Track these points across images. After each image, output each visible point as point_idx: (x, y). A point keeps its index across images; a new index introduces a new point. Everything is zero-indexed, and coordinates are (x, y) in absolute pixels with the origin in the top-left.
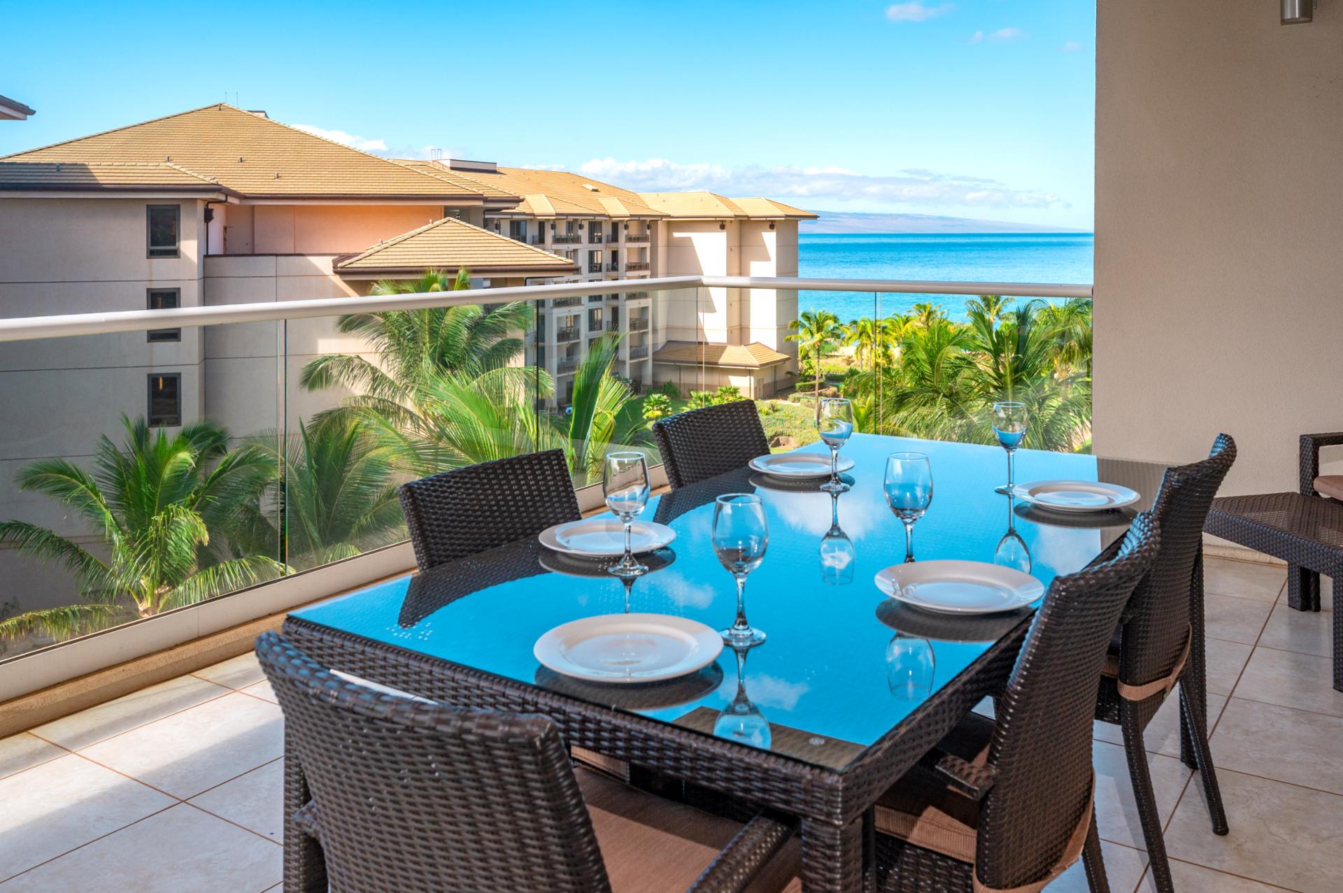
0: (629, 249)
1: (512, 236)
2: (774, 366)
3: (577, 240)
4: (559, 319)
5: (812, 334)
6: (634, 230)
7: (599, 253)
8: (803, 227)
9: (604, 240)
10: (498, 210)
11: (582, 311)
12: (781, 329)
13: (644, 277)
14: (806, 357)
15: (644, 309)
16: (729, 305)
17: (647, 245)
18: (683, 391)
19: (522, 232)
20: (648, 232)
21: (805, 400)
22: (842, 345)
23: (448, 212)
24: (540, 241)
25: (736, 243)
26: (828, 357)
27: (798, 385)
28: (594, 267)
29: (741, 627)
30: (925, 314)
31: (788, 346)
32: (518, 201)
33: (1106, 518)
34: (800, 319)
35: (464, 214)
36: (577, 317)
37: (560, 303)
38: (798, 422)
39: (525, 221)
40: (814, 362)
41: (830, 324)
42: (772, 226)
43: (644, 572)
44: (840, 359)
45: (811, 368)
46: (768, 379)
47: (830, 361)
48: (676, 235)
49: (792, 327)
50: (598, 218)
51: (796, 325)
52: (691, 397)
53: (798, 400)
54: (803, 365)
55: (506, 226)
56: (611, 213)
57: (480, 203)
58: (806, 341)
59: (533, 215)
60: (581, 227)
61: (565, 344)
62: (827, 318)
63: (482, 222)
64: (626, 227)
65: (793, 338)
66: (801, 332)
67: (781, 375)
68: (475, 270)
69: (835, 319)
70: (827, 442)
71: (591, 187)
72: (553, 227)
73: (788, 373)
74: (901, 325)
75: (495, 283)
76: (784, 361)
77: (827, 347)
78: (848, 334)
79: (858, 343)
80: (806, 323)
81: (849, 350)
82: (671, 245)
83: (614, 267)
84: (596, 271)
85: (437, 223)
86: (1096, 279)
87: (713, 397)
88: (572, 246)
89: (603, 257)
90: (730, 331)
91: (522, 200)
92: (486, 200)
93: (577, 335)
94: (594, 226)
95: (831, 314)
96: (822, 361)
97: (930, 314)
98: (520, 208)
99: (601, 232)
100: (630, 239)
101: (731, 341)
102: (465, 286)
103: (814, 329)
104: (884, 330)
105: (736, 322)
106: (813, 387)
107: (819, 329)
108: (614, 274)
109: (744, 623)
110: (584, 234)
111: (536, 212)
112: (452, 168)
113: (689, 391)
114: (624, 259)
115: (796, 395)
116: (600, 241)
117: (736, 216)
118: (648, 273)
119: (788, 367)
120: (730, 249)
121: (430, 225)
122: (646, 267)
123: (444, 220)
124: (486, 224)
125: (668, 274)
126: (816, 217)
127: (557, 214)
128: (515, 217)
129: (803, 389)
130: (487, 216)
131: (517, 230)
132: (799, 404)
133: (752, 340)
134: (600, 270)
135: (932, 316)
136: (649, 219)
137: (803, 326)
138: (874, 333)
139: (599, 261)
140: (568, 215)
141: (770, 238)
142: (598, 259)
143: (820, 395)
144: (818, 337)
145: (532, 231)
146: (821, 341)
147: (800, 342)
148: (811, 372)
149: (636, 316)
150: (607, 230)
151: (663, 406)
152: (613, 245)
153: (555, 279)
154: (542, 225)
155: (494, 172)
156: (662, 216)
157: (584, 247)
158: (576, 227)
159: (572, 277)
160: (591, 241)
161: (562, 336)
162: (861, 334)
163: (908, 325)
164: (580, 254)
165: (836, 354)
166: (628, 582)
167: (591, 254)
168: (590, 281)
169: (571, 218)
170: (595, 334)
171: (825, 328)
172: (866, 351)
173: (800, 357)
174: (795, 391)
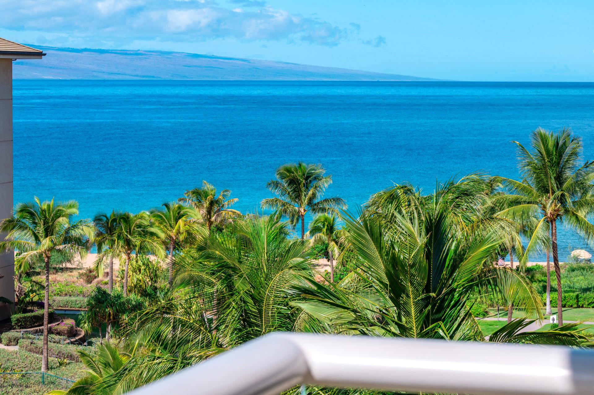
5: (37, 238)
14: (27, 273)
21: (27, 342)
22: (78, 253)
27: (15, 317)
30: (206, 204)
38: (17, 376)
44: (75, 273)
45: (35, 289)
53: (16, 341)
54: (22, 286)
58: (28, 250)
65: (9, 246)
74: (173, 222)
77: (59, 257)
97: (212, 203)
103: (41, 229)
106: (38, 320)
107: (49, 232)
115: (12, 334)
126: (40, 55)
129: (23, 324)
132: (15, 348)
135: (216, 208)
143: (50, 331)
144: (46, 243)
146: (51, 249)
147: (19, 251)
165: (69, 265)
171: (56, 230)
174: (11, 328)
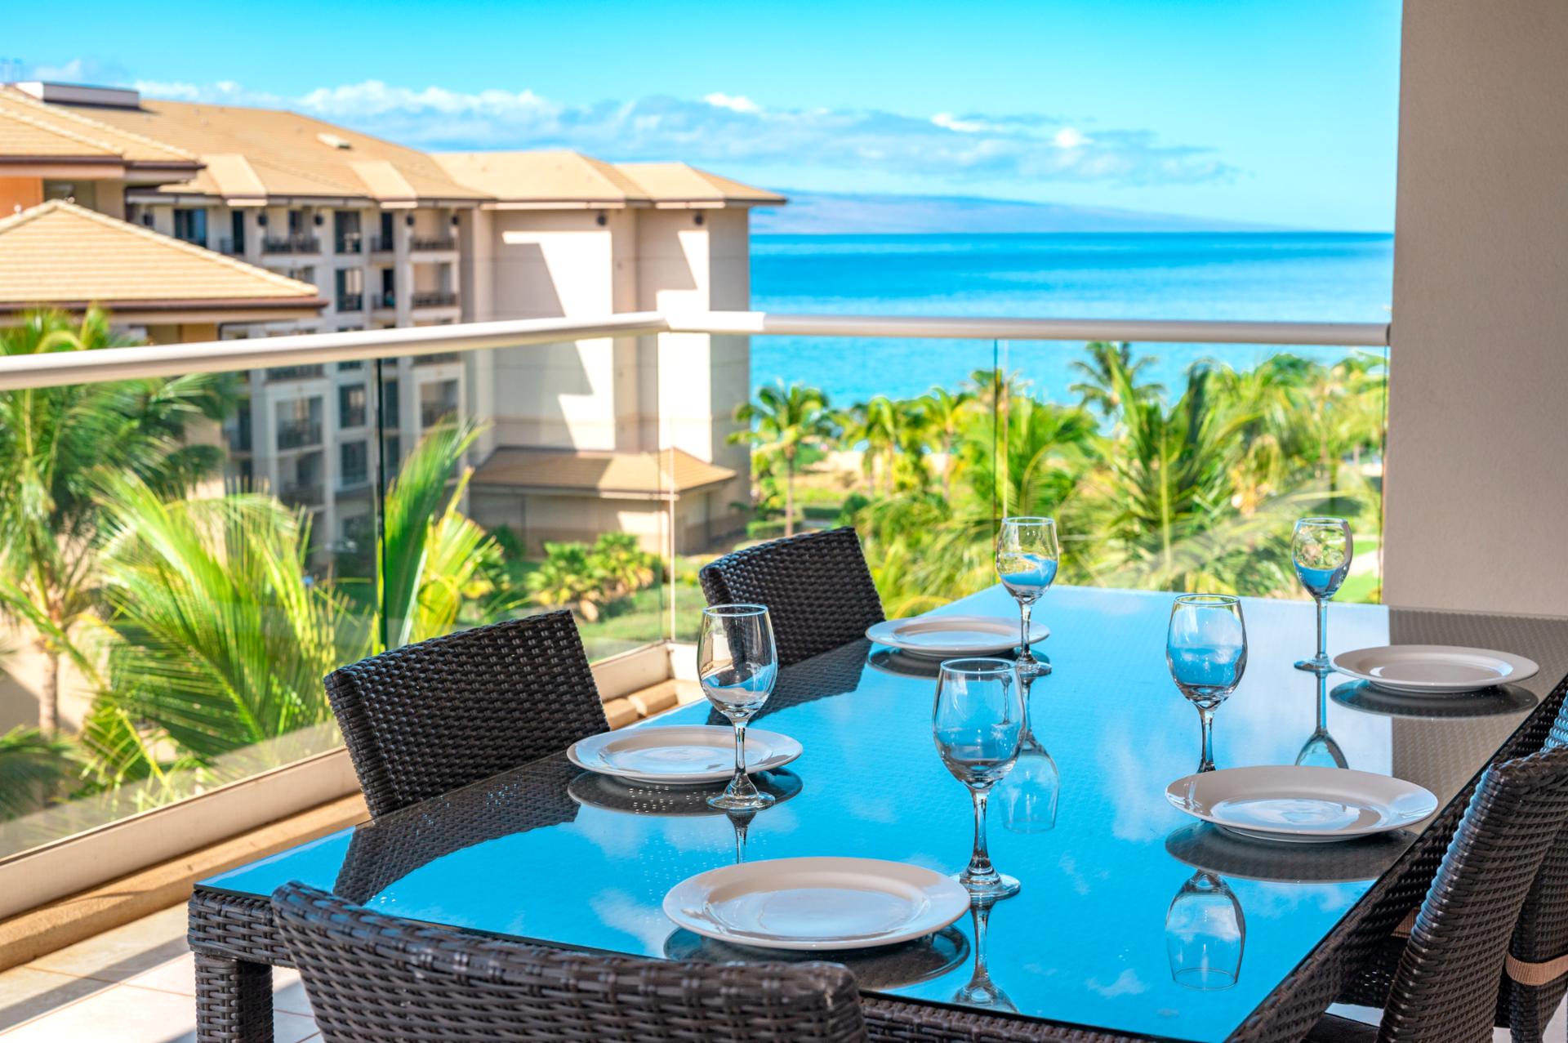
0: (417, 267)
1: (178, 235)
2: (707, 493)
3: (310, 247)
4: (280, 406)
5: (779, 429)
6: (426, 229)
7: (357, 274)
8: (758, 221)
9: (366, 246)
10: (150, 188)
11: (326, 390)
12: (720, 420)
13: (447, 321)
14: (766, 473)
15: (449, 386)
16: (618, 374)
17: (452, 257)
18: (531, 543)
19: (198, 231)
20: (454, 231)
22: (834, 448)
23: (51, 190)
24: (238, 248)
25: (628, 252)
26: (808, 473)
27: (752, 526)
28: (348, 302)
29: (980, 871)
31: (732, 452)
32: (194, 168)
33: (1482, 702)
34: (756, 400)
35: (85, 194)
36: (315, 403)
37: (278, 375)
39: (204, 209)
40: (781, 483)
41: (814, 411)
42: (699, 218)
43: (767, 805)
44: (830, 478)
45: (775, 494)
46: (695, 517)
47: (812, 481)
48: (511, 237)
49: (740, 416)
50: (353, 205)
51: (748, 412)
52: (545, 554)
54: (758, 489)
55: (165, 218)
56: (379, 191)
57: (117, 173)
58: (766, 443)
59: (219, 197)
60: (318, 221)
61: (293, 453)
62: (807, 398)
63: (121, 210)
64: (410, 221)
65: (742, 438)
66: (757, 426)
67: (721, 510)
68: (117, 309)
69: (823, 401)
70: (1013, 593)
71: (334, 140)
72: (262, 221)
73: (733, 505)
74: (947, 411)
75: (157, 335)
76: (725, 482)
77: (805, 453)
78: (848, 428)
79: (865, 444)
80: (768, 409)
81: (847, 459)
82: (499, 254)
83: (387, 299)
84: (351, 309)
85: (31, 212)
86: (1396, 312)
87: (589, 553)
88: (301, 260)
89: (364, 281)
90: (620, 426)
91: (203, 167)
92: (129, 166)
93: (317, 436)
94: (345, 219)
95: (816, 389)
96: (798, 481)
97: (1000, 387)
98: (197, 184)
99: (358, 230)
100: (418, 245)
101: (621, 447)
102: (99, 341)
103: (783, 418)
104: (916, 422)
105: (630, 408)
107: (793, 419)
108: (386, 315)
109: (985, 865)
110: (324, 234)
111: (225, 190)
112: (47, 101)
113: (542, 542)
114: (407, 286)
116: (357, 248)
117: (628, 201)
118: (454, 312)
119: (731, 494)
120: (617, 265)
121: (16, 218)
122: (450, 301)
123: (44, 207)
124: (130, 214)
125: (496, 315)
126: (782, 202)
127: (269, 197)
128: (185, 202)
130: (131, 199)
131: (188, 225)
133: (663, 444)
134: (359, 307)
136: (454, 206)
137: (763, 415)
138: (896, 423)
139: (357, 290)
140: (290, 197)
141: (695, 243)
142: (354, 285)
144: (790, 434)
145: (219, 228)
146: (796, 442)
147: (755, 445)
148: (775, 502)
149: (434, 398)
150: (370, 228)
151: (492, 573)
152: (385, 259)
153: (269, 327)
154: (238, 216)
155: (135, 108)
156: (481, 201)
157: (326, 261)
158: (307, 221)
159: (306, 321)
160: (340, 248)
161: (288, 438)
162: (870, 429)
163: (960, 410)
164: (318, 274)
165: (824, 467)
166: (742, 821)
167: (341, 275)
168: (342, 330)
169: (297, 204)
170: (354, 434)
171: (803, 418)
172: (879, 461)
173: (755, 473)
